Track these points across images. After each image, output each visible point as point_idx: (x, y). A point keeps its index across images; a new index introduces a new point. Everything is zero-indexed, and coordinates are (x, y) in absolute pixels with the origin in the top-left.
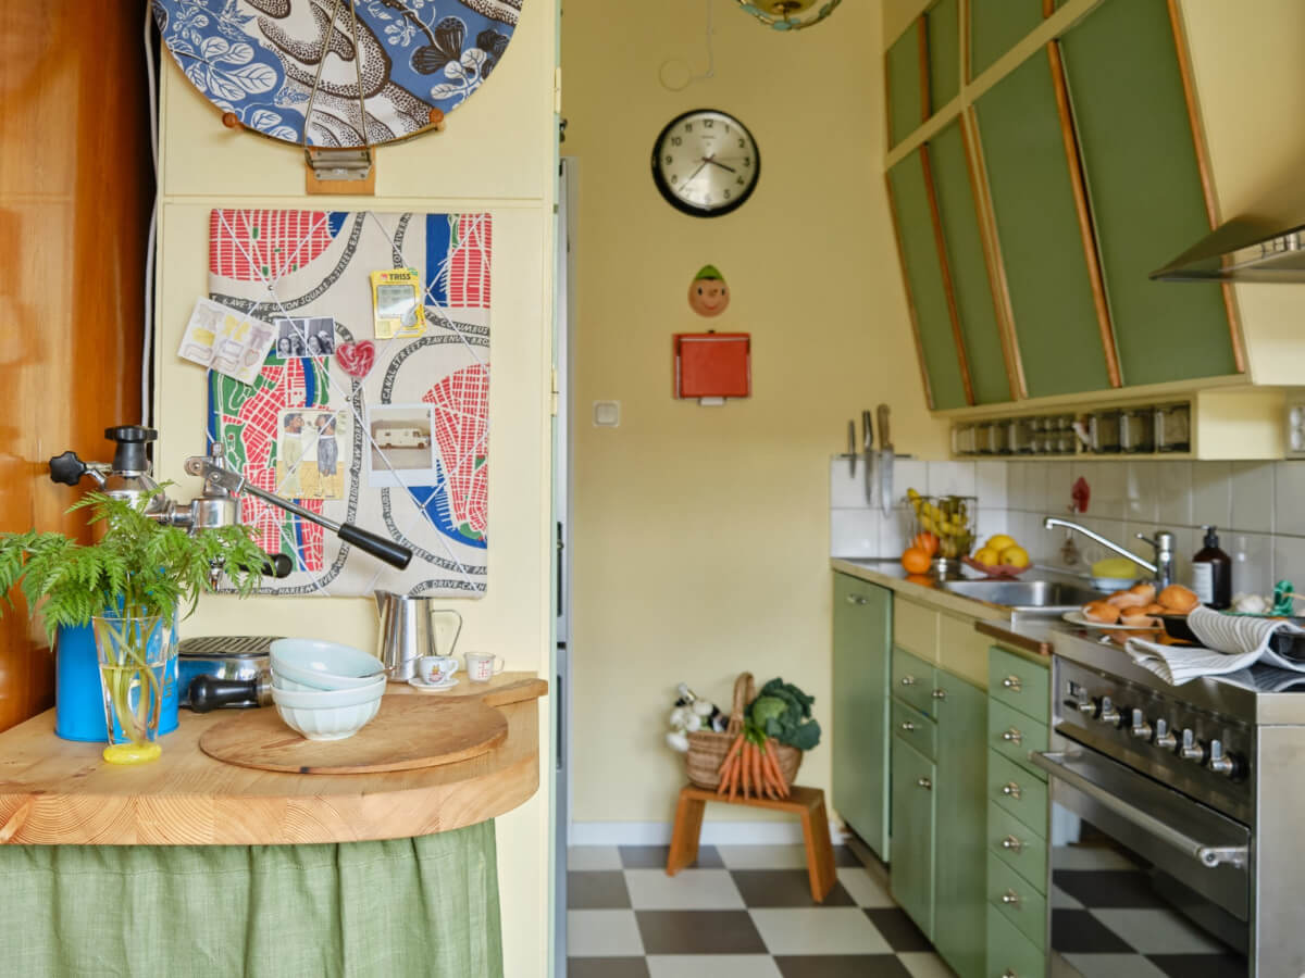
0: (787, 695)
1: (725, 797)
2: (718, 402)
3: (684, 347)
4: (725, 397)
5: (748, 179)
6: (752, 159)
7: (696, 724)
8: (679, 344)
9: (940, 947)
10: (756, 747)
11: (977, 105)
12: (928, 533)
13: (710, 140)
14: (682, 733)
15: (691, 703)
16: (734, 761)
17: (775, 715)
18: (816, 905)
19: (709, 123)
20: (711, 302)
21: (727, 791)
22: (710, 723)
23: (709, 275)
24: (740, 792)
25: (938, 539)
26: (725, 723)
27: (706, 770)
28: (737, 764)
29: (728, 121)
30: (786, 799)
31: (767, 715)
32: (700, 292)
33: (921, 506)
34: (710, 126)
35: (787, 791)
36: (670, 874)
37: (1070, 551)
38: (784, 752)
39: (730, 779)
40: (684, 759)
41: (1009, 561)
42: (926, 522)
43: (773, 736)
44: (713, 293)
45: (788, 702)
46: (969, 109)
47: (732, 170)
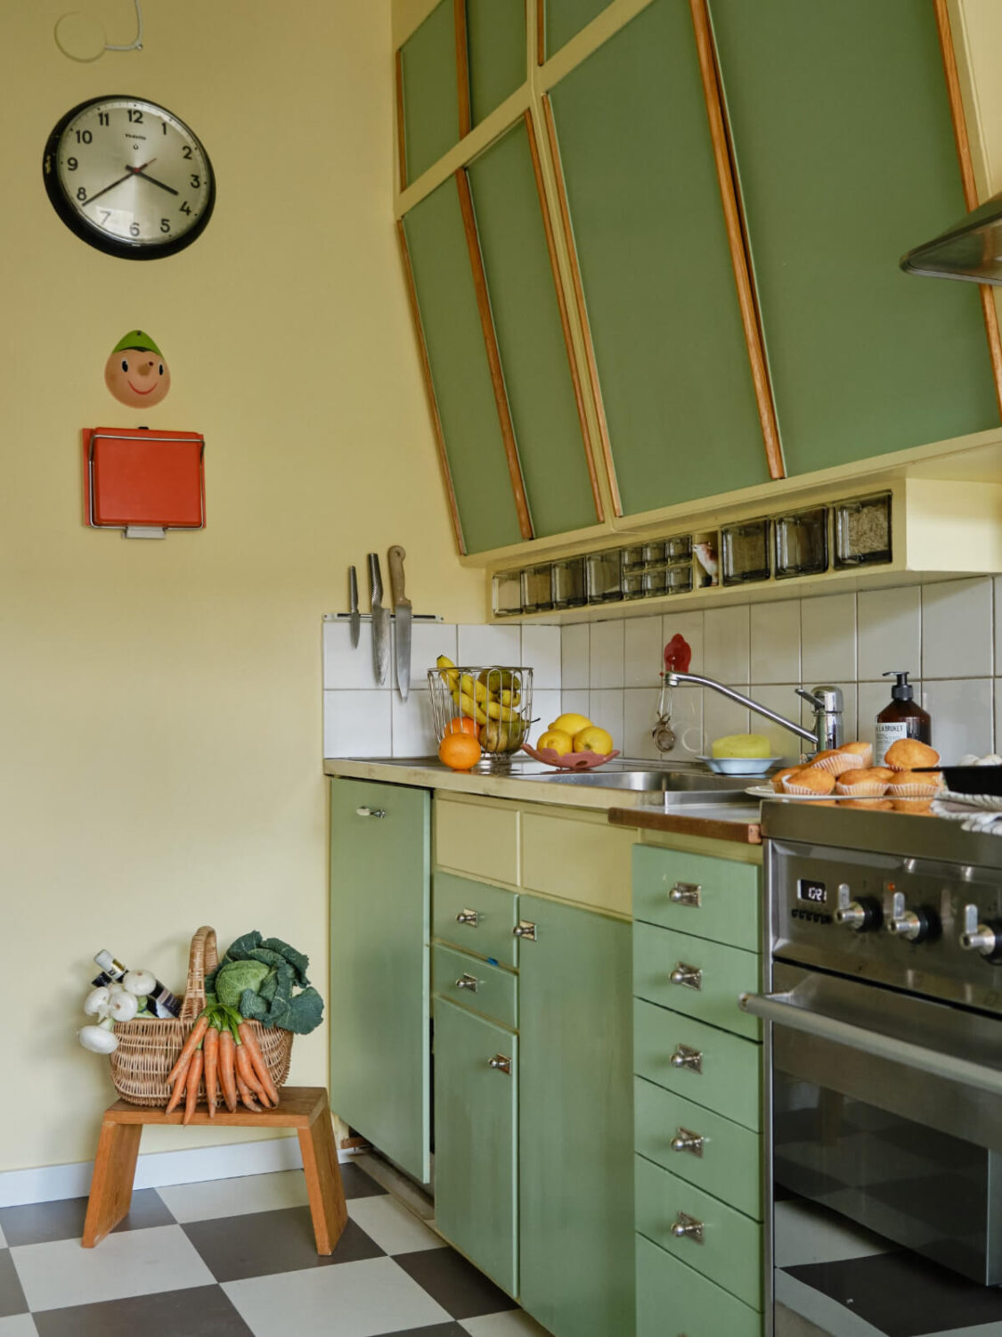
0: (269, 956)
1: (179, 1115)
2: (156, 532)
3: (101, 449)
4: (166, 527)
5: (197, 208)
6: (203, 178)
7: (129, 1009)
8: (92, 443)
9: (526, 1304)
10: (226, 1036)
11: (553, 96)
12: (468, 718)
13: (138, 142)
14: (107, 1024)
15: (120, 980)
16: (193, 1057)
17: (254, 985)
18: (323, 1261)
19: (135, 117)
20: (142, 383)
21: (182, 1106)
22: (151, 1007)
23: (137, 344)
24: (203, 1105)
25: (481, 727)
26: (175, 1006)
27: (146, 1077)
28: (198, 1062)
29: (166, 118)
30: (273, 1109)
31: (241, 987)
32: (125, 367)
33: (457, 680)
34: (137, 121)
35: (275, 1097)
36: (89, 1244)
37: (662, 733)
38: (268, 1039)
39: (186, 1087)
40: (109, 1064)
41: (588, 746)
42: (465, 703)
43: (252, 1017)
44: (144, 371)
45: (271, 966)
46: (543, 101)
47: (175, 193)
